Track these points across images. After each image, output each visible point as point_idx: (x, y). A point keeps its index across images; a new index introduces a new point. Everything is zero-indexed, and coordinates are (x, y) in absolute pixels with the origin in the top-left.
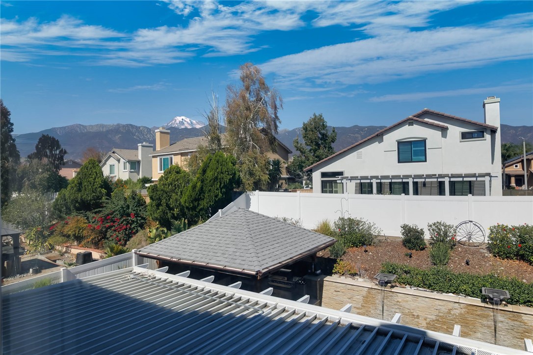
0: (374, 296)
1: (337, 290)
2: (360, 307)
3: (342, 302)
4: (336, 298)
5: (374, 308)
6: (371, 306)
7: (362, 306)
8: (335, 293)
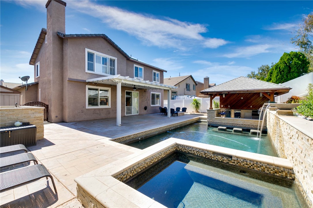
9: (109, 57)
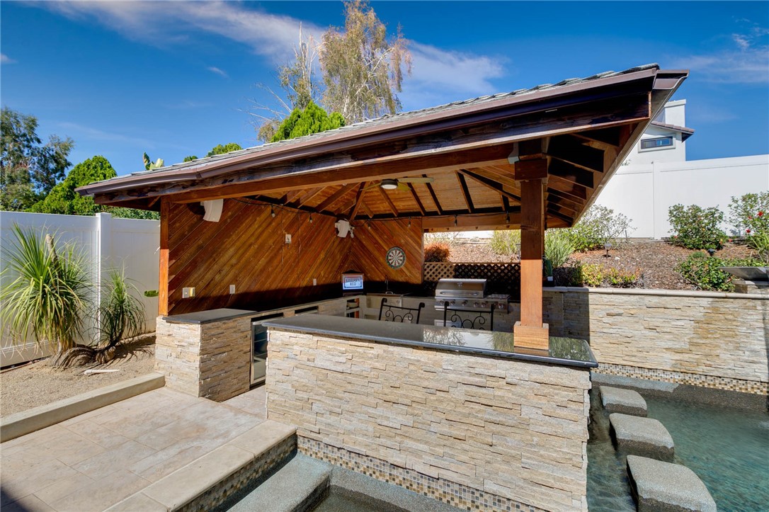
0: (730, 317)
1: (612, 312)
2: (688, 346)
3: (628, 340)
4: (611, 331)
5: (731, 346)
6: (721, 343)
7: (692, 344)
8: (606, 319)
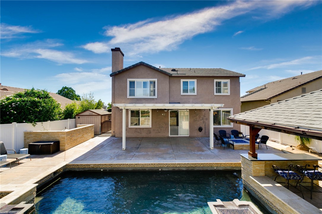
9: (148, 80)
